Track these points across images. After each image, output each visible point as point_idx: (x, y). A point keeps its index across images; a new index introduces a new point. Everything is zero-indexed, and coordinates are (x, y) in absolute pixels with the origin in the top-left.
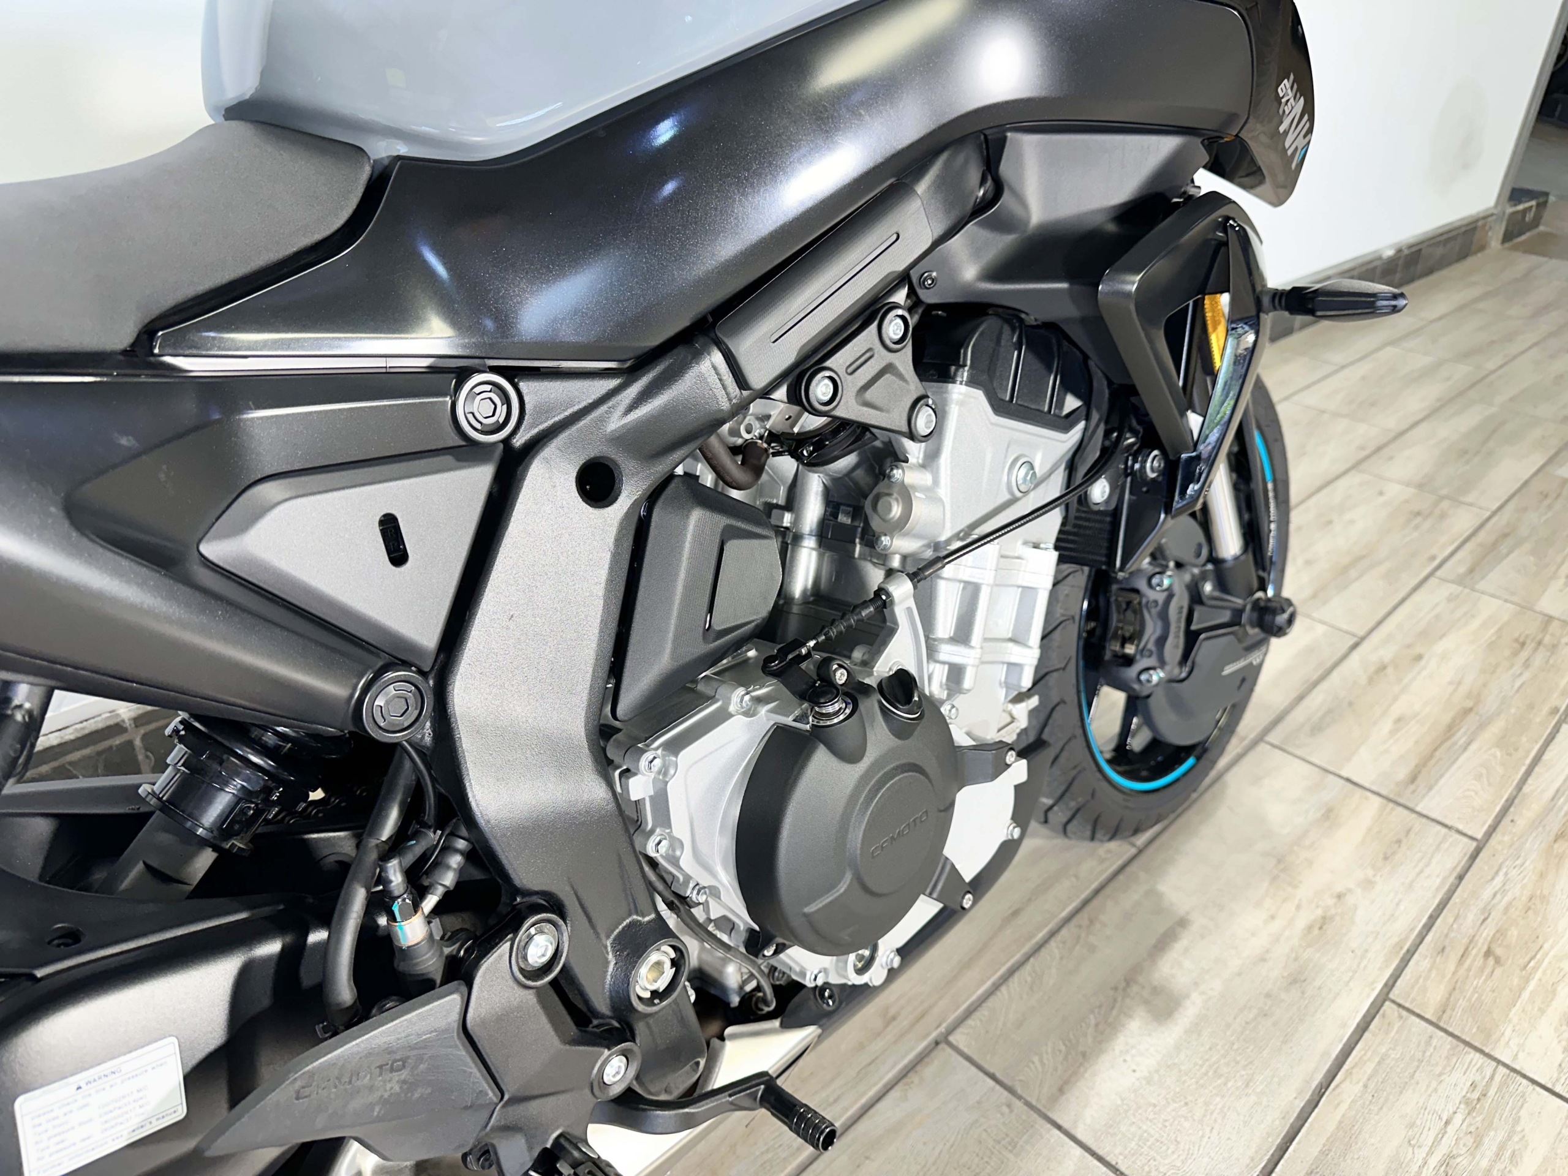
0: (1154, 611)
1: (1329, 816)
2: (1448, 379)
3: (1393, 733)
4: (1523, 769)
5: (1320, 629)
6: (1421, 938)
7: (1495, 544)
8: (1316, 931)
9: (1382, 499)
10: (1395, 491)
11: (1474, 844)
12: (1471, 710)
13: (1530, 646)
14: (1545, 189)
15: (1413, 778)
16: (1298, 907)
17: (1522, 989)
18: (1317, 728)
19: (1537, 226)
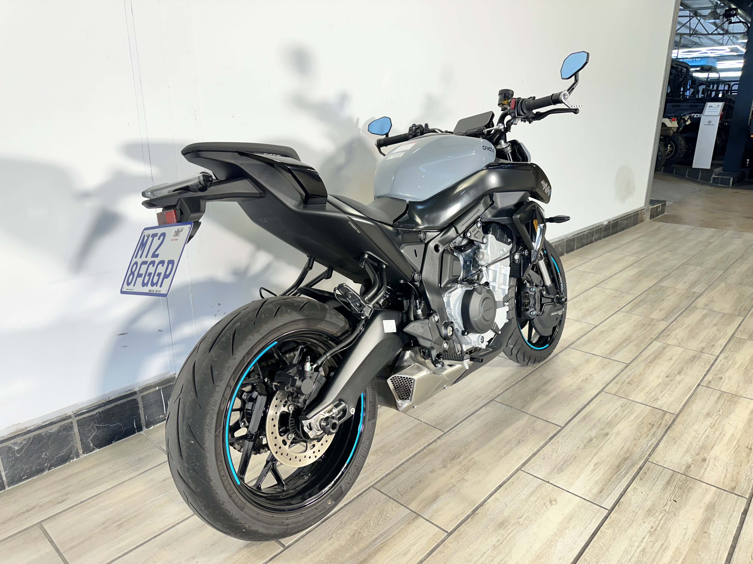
0: (532, 297)
1: (587, 361)
2: (628, 261)
3: (605, 345)
4: (641, 350)
5: (584, 324)
6: (612, 381)
7: (639, 303)
8: (584, 381)
9: (604, 294)
10: (607, 291)
11: (626, 365)
12: (628, 339)
13: (646, 325)
14: (664, 200)
15: (611, 353)
16: (580, 377)
17: (636, 388)
18: (584, 344)
19: (664, 213)
